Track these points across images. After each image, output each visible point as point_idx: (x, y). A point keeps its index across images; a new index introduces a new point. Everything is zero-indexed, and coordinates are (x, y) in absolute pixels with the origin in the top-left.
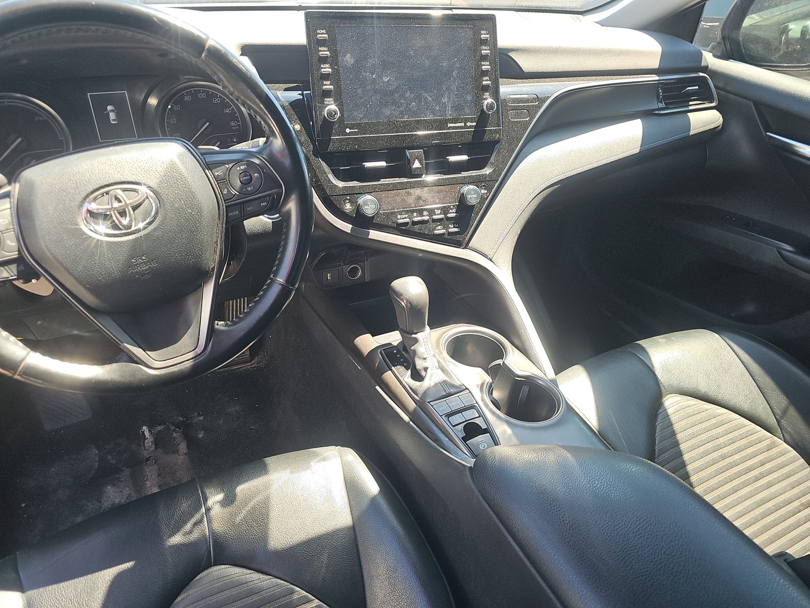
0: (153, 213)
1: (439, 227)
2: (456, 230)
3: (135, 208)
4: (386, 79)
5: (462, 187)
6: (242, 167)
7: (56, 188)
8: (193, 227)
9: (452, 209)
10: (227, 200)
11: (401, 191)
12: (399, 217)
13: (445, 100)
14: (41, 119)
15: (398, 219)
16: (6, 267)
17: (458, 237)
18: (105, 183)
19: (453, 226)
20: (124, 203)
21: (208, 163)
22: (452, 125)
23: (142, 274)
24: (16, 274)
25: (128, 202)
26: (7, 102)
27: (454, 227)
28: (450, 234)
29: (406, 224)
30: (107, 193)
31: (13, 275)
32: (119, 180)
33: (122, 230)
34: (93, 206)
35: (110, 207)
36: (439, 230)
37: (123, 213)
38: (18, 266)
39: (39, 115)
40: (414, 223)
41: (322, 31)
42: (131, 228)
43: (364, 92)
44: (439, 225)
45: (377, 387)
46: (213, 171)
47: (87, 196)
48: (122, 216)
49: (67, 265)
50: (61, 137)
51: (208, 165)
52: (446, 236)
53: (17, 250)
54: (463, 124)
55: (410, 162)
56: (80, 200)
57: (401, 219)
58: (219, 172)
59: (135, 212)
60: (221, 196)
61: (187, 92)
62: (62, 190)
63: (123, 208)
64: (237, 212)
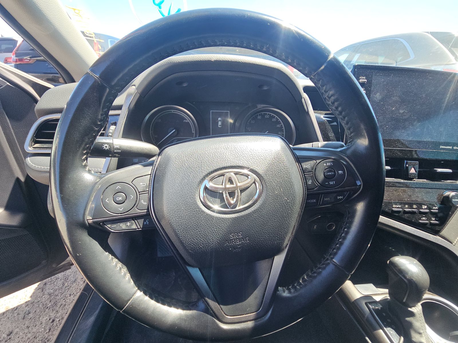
0: (256, 197)
1: (424, 218)
2: (437, 222)
3: (242, 191)
4: (401, 111)
5: (444, 192)
6: (328, 164)
7: (185, 165)
8: (285, 213)
9: (435, 207)
10: (309, 189)
11: (398, 188)
12: (394, 206)
13: (442, 129)
14: (186, 121)
15: (393, 208)
16: (136, 221)
17: (437, 228)
18: (223, 166)
19: (434, 219)
20: (235, 185)
21: (298, 157)
22: (443, 147)
23: (234, 247)
24: (141, 227)
25: (239, 184)
26: (173, 111)
27: (436, 220)
28: (431, 224)
29: (399, 212)
30: (223, 175)
31: (139, 227)
32: (234, 164)
33: (228, 208)
34: (210, 185)
35: (223, 186)
36: (424, 220)
37: (232, 194)
38: (145, 221)
39: (186, 120)
40: (405, 212)
41: (363, 78)
42: (236, 207)
43: (384, 118)
44: (424, 217)
45: (367, 338)
46: (302, 164)
47: (207, 175)
48: (230, 197)
49: (178, 231)
50: (194, 131)
51: (298, 158)
52: (428, 226)
53: (147, 208)
54: (451, 147)
55: (407, 169)
56: (201, 178)
57: (395, 208)
58: (307, 165)
59: (242, 194)
60: (306, 186)
61: (260, 114)
62: (189, 167)
63: (233, 189)
64: (315, 201)
